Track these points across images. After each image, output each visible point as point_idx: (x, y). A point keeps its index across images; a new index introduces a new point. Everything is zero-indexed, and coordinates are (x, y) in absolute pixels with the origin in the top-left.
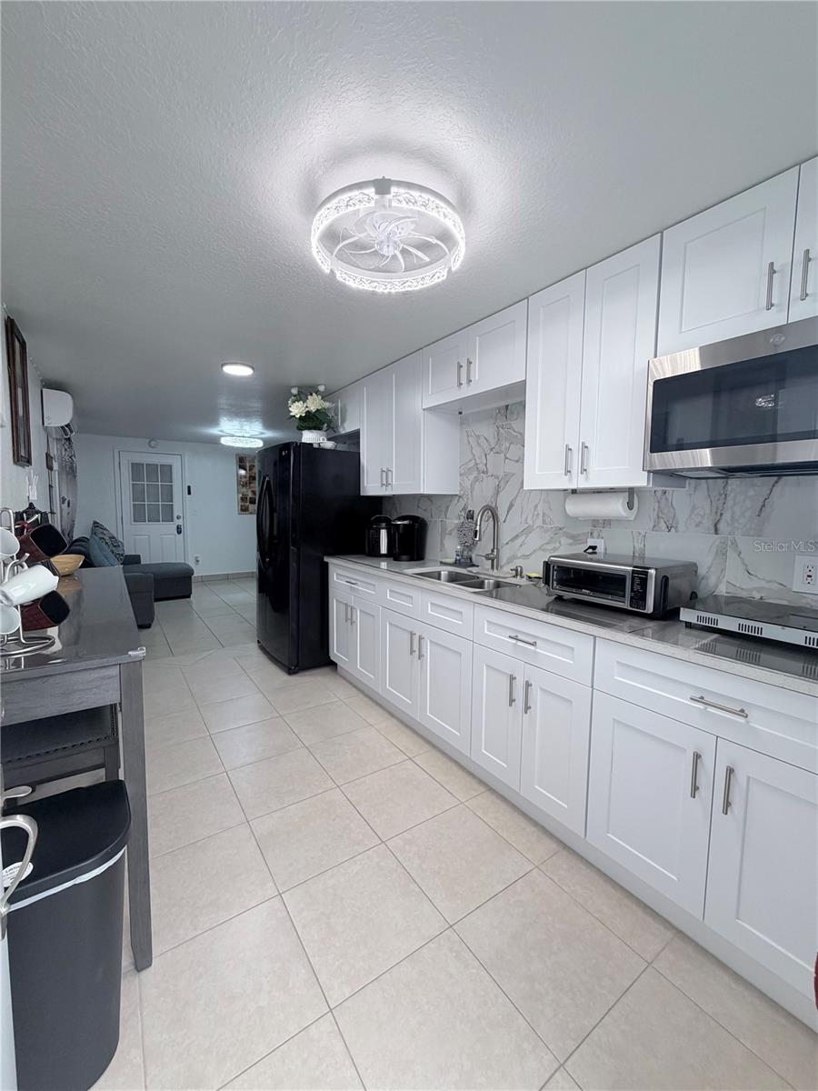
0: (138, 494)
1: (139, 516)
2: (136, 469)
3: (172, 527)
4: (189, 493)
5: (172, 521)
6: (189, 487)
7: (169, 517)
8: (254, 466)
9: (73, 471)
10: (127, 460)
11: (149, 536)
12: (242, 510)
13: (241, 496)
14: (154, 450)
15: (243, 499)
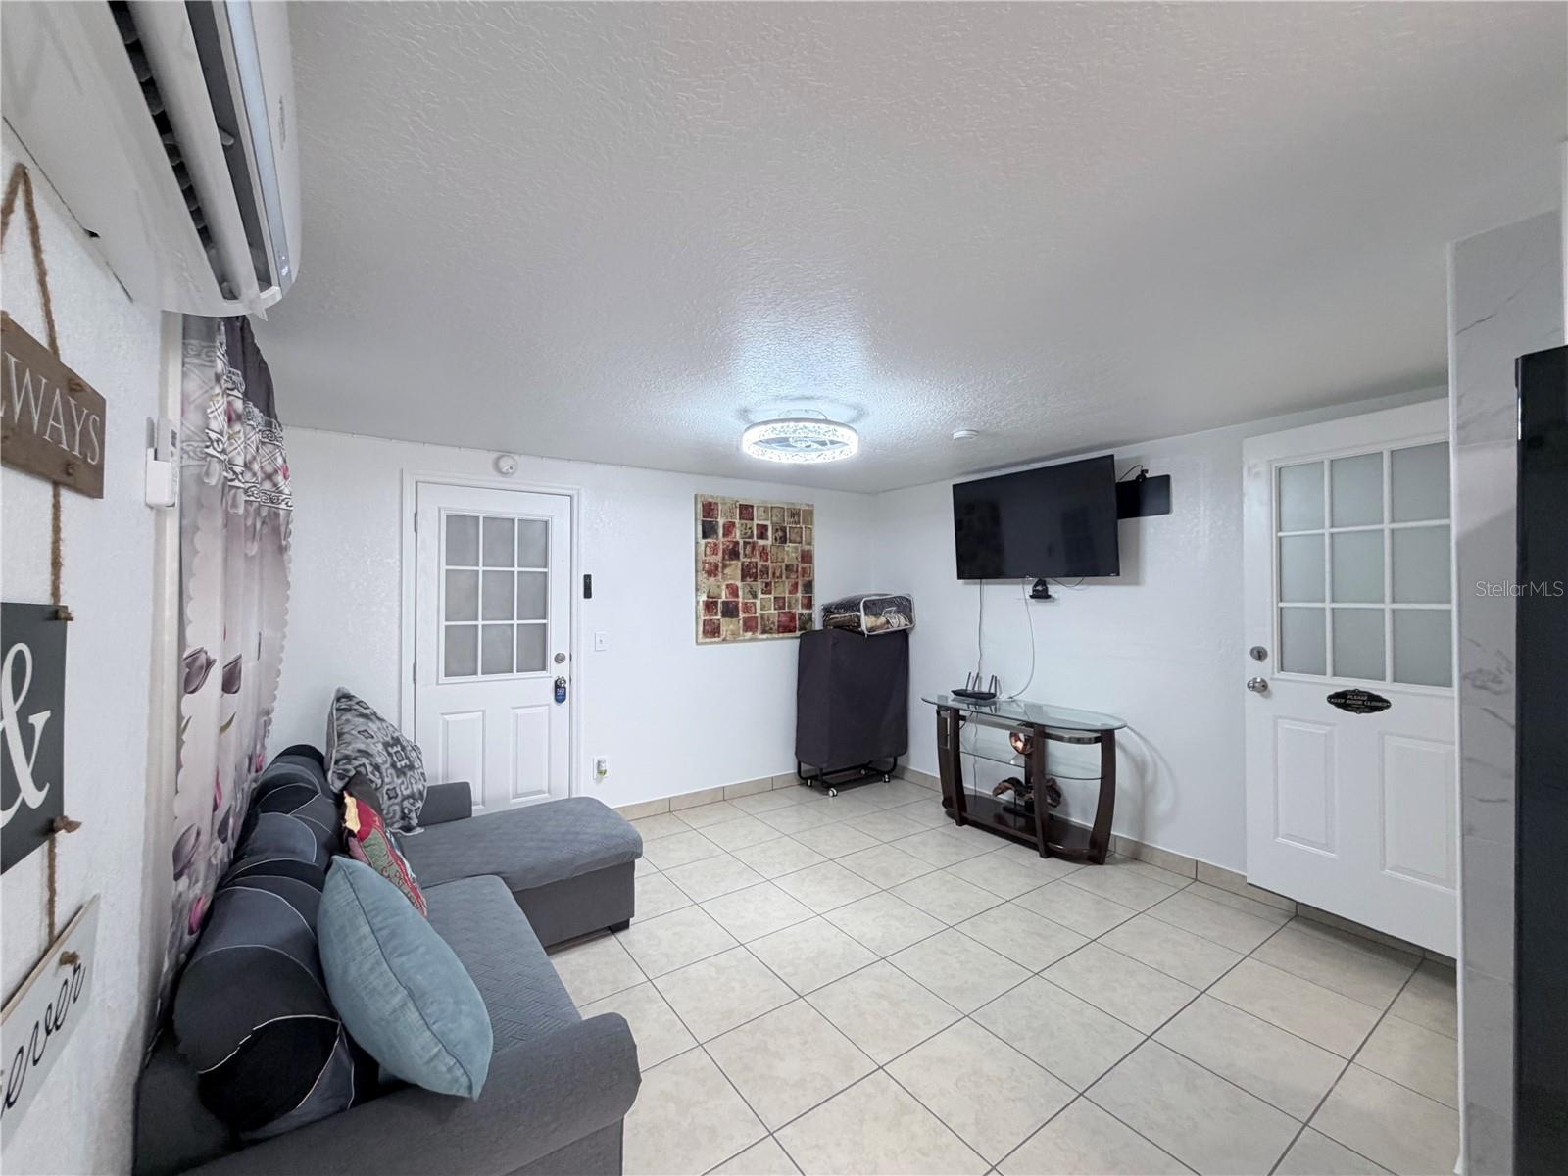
0: (459, 599)
1: (461, 658)
2: (460, 528)
3: (543, 682)
4: (588, 594)
5: (544, 669)
6: (587, 579)
7: (536, 655)
8: (733, 524)
9: (276, 531)
10: (436, 506)
11: (484, 711)
12: (705, 633)
13: (703, 597)
14: (505, 482)
15: (710, 606)
